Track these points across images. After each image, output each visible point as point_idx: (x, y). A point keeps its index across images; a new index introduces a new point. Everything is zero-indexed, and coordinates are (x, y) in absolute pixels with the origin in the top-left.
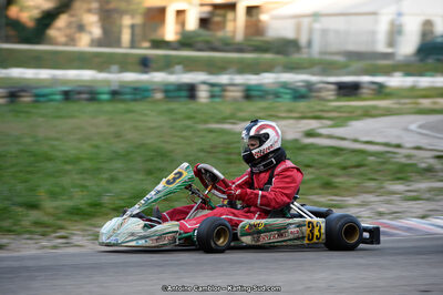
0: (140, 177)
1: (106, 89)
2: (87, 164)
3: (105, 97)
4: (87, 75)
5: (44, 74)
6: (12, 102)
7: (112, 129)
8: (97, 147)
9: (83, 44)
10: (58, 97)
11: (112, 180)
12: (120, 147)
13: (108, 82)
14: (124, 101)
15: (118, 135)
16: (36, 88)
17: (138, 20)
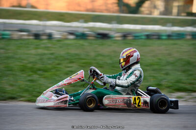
0: (179, 73)
1: (165, 34)
2: (156, 67)
3: (164, 37)
4: (157, 28)
5: (138, 27)
6: (124, 39)
7: (168, 52)
8: (160, 59)
9: (156, 14)
10: (143, 37)
11: (167, 74)
12: (171, 59)
13: (166, 31)
14: (173, 39)
15: (170, 54)
16: (134, 33)
17: (181, 3)
